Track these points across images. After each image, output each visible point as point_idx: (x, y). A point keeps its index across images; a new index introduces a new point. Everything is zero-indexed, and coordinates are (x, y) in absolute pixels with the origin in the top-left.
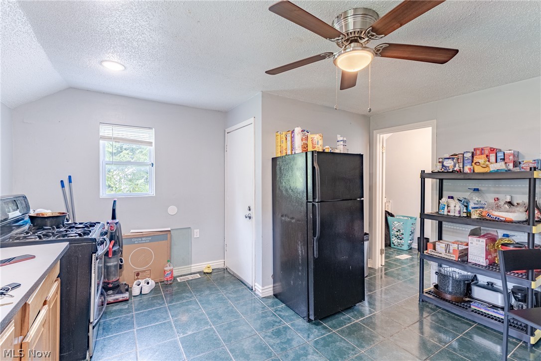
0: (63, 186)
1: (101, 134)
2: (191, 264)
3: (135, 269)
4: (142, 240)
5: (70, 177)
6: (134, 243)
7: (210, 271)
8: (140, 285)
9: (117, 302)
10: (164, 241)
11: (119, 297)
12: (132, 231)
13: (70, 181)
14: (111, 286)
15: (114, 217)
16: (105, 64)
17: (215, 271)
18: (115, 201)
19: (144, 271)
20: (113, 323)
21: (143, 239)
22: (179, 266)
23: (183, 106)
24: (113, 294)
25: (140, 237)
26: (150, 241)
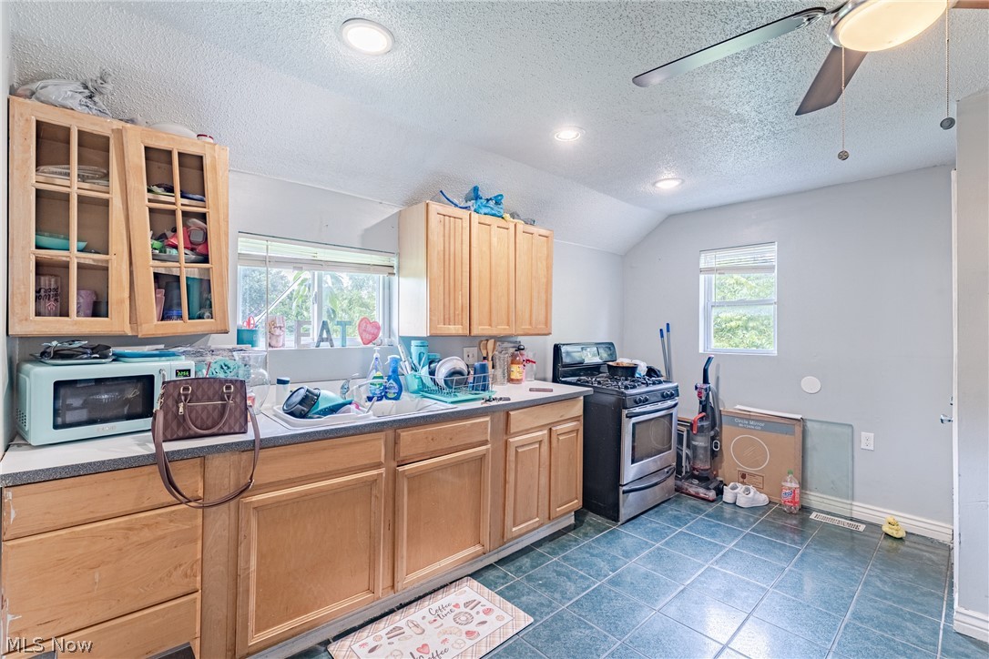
0: (662, 336)
1: (702, 265)
2: (853, 500)
3: (740, 467)
4: (749, 424)
5: (668, 325)
6: (737, 425)
7: (901, 534)
8: (736, 491)
9: (697, 497)
10: (787, 436)
11: (702, 492)
12: (738, 407)
13: (668, 330)
14: (696, 473)
15: (706, 380)
16: (659, 185)
17: (912, 538)
18: (709, 358)
19: (753, 475)
20: (670, 512)
21: (752, 423)
22: (823, 493)
23: (829, 186)
24: (698, 485)
25: (748, 417)
26: (763, 429)
